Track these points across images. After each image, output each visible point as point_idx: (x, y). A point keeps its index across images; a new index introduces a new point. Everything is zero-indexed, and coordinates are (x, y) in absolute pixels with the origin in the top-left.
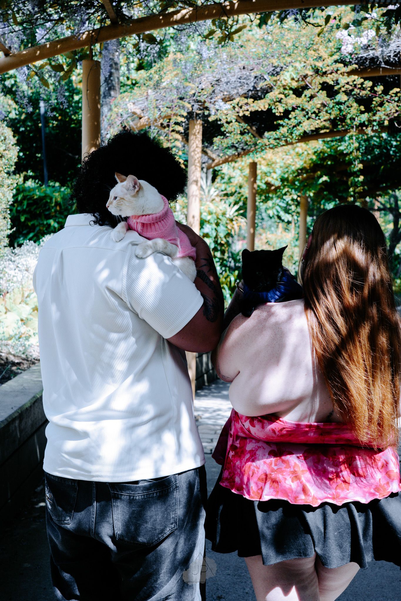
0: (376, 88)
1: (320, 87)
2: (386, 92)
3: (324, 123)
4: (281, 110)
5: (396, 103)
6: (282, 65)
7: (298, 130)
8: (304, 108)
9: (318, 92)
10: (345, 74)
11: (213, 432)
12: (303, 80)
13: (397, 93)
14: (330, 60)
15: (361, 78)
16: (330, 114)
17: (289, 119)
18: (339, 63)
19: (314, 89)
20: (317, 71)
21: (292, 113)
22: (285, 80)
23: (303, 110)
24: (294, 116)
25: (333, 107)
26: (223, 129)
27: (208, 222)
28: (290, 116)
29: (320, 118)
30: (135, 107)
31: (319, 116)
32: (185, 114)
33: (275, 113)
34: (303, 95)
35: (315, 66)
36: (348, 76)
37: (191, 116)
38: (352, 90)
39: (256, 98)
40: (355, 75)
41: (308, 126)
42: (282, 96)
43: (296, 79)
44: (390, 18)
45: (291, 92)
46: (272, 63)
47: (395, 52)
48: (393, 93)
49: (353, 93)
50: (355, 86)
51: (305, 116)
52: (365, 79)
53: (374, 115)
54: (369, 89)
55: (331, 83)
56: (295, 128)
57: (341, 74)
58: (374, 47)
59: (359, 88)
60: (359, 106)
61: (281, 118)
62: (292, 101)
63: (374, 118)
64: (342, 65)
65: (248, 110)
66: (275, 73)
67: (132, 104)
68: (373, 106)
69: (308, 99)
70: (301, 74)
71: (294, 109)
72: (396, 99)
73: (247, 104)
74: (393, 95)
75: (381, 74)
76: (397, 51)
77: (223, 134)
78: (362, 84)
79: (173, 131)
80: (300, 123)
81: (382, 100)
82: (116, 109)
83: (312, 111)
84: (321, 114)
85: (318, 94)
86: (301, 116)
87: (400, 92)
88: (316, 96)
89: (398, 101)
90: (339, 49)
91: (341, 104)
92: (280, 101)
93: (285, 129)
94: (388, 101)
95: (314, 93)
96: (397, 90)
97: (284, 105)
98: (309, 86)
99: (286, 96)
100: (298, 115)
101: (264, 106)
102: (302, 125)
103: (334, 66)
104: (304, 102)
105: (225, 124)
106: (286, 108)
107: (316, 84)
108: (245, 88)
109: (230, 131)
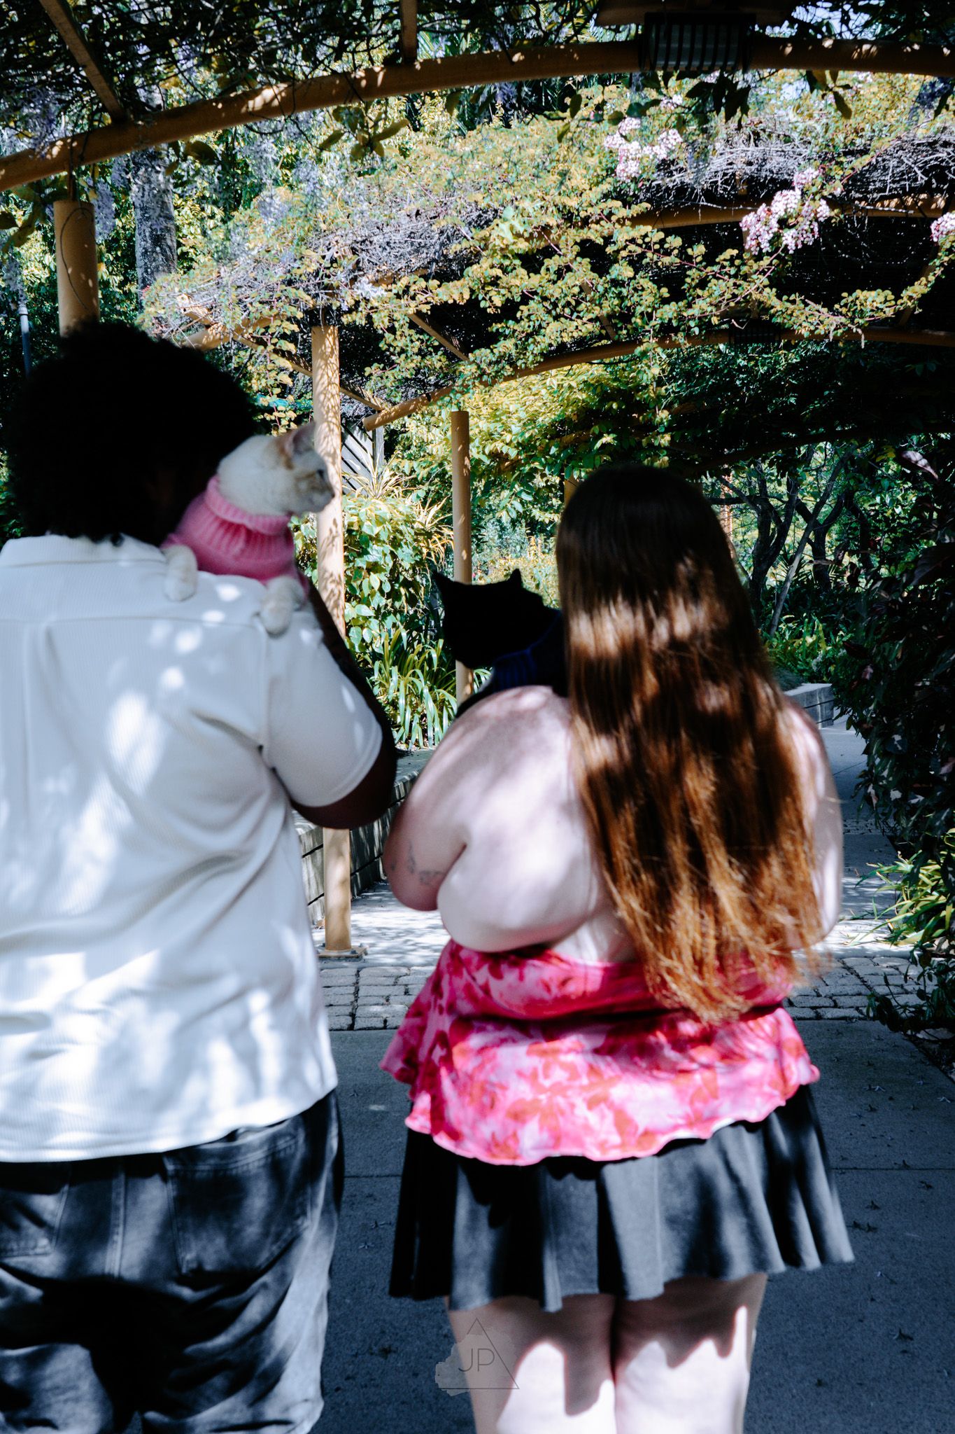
0: (689, 251)
1: (577, 248)
2: (709, 259)
3: (590, 326)
4: (498, 301)
5: (732, 281)
6: (496, 205)
7: (536, 343)
8: (547, 294)
9: (573, 261)
10: (628, 223)
11: (392, 981)
12: (540, 237)
13: (732, 260)
14: (594, 195)
15: (660, 230)
16: (600, 305)
17: (518, 321)
18: (612, 198)
19: (565, 255)
20: (569, 217)
21: (522, 307)
22: (502, 239)
23: (545, 299)
24: (526, 313)
25: (606, 290)
26: (382, 345)
27: (377, 539)
28: (519, 314)
29: (581, 314)
30: (193, 303)
31: (579, 312)
32: (300, 315)
33: (485, 309)
34: (543, 269)
35: (565, 207)
36: (633, 226)
37: (314, 319)
38: (643, 256)
39: (445, 277)
40: (645, 224)
41: (553, 333)
42: (499, 272)
43: (526, 235)
44: (705, 101)
45: (517, 262)
46: (477, 203)
47: (725, 174)
48: (725, 260)
49: (644, 262)
50: (648, 246)
51: (549, 312)
52: (668, 232)
53: (689, 306)
54: (676, 252)
55: (600, 241)
56: (531, 340)
57: (618, 221)
58: (681, 165)
59: (656, 251)
60: (659, 289)
61: (497, 318)
62: (521, 280)
63: (690, 312)
64: (619, 203)
65: (428, 303)
66: (482, 222)
67: (186, 297)
68: (686, 286)
69: (554, 277)
70: (535, 224)
71: (525, 299)
72: (733, 271)
73: (426, 290)
74: (726, 264)
75: (700, 220)
76: (731, 171)
77: (384, 357)
78: (662, 242)
79: (276, 352)
80: (540, 327)
81: (703, 274)
82: (152, 309)
83: (563, 302)
84: (583, 306)
85: (574, 266)
86: (542, 312)
87: (739, 256)
88: (569, 269)
89: (735, 276)
90: (611, 171)
91: (622, 284)
92: (495, 282)
93: (510, 343)
94: (715, 276)
95: (565, 262)
96: (732, 252)
97: (504, 291)
98: (555, 248)
99: (504, 272)
100: (535, 312)
101: (461, 294)
102: (545, 331)
103: (602, 205)
104: (546, 283)
105: (388, 335)
106: (509, 297)
107: (568, 244)
108: (423, 255)
109: (398, 351)
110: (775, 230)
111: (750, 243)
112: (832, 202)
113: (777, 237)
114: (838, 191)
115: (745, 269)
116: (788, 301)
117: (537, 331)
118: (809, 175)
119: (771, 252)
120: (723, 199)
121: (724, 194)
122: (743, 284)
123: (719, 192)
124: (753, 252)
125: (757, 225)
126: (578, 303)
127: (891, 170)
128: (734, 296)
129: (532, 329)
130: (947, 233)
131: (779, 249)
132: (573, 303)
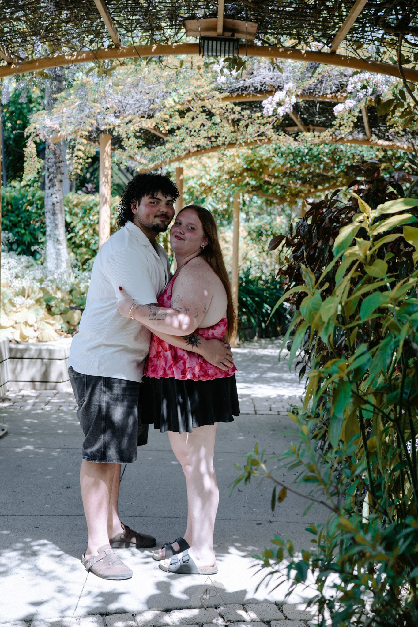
0: (243, 113)
1: (200, 110)
2: (250, 118)
3: (203, 140)
4: (168, 128)
5: (258, 126)
6: (170, 90)
8: (187, 126)
9: (198, 114)
10: (220, 100)
12: (187, 104)
14: (207, 88)
15: (233, 103)
16: (208, 132)
17: (175, 136)
18: (216, 90)
19: (195, 112)
21: (177, 131)
22: (169, 104)
23: (187, 129)
24: (178, 134)
26: (123, 143)
28: (175, 134)
29: (200, 135)
30: (52, 123)
32: (92, 129)
33: (162, 131)
34: (186, 116)
35: (197, 93)
36: (222, 102)
38: (224, 113)
40: (227, 101)
41: (188, 143)
42: (168, 117)
43: (180, 103)
45: (177, 113)
46: (163, 89)
47: (261, 83)
48: (255, 117)
49: (225, 116)
50: (227, 110)
51: (188, 134)
52: (235, 104)
54: (238, 113)
55: (209, 107)
56: (180, 144)
57: (217, 99)
59: (230, 112)
60: (230, 127)
61: (166, 135)
62: (177, 121)
63: (242, 137)
64: (218, 92)
65: (139, 127)
66: (165, 97)
67: (49, 120)
69: (190, 120)
70: (184, 99)
71: (179, 128)
72: (258, 122)
73: (139, 122)
75: (251, 99)
76: (263, 82)
77: (122, 148)
78: (232, 109)
81: (247, 122)
82: (34, 125)
83: (193, 130)
84: (201, 132)
85: (199, 116)
86: (185, 133)
87: (262, 116)
88: (197, 117)
89: (260, 124)
90: (216, 79)
91: (216, 124)
92: (166, 121)
93: (171, 144)
94: (252, 123)
95: (195, 114)
96: (259, 114)
97: (170, 124)
98: (192, 109)
99: (171, 117)
100: (182, 133)
101: (152, 124)
102: (186, 141)
103: (211, 93)
104: (187, 122)
105: (125, 139)
106: (172, 127)
107: (197, 106)
108: (142, 109)
109: (128, 145)
110: (275, 106)
111: (265, 111)
112: (297, 96)
113: (275, 109)
114: (299, 93)
115: (263, 121)
116: (279, 135)
117: (182, 141)
118: (290, 85)
119: (273, 115)
120: (261, 92)
121: (261, 90)
122: (262, 127)
123: (259, 89)
124: (266, 115)
125: (269, 104)
126: (199, 131)
127: (324, 85)
128: (258, 132)
129: (181, 140)
130: (340, 112)
131: (276, 114)
132: (197, 131)
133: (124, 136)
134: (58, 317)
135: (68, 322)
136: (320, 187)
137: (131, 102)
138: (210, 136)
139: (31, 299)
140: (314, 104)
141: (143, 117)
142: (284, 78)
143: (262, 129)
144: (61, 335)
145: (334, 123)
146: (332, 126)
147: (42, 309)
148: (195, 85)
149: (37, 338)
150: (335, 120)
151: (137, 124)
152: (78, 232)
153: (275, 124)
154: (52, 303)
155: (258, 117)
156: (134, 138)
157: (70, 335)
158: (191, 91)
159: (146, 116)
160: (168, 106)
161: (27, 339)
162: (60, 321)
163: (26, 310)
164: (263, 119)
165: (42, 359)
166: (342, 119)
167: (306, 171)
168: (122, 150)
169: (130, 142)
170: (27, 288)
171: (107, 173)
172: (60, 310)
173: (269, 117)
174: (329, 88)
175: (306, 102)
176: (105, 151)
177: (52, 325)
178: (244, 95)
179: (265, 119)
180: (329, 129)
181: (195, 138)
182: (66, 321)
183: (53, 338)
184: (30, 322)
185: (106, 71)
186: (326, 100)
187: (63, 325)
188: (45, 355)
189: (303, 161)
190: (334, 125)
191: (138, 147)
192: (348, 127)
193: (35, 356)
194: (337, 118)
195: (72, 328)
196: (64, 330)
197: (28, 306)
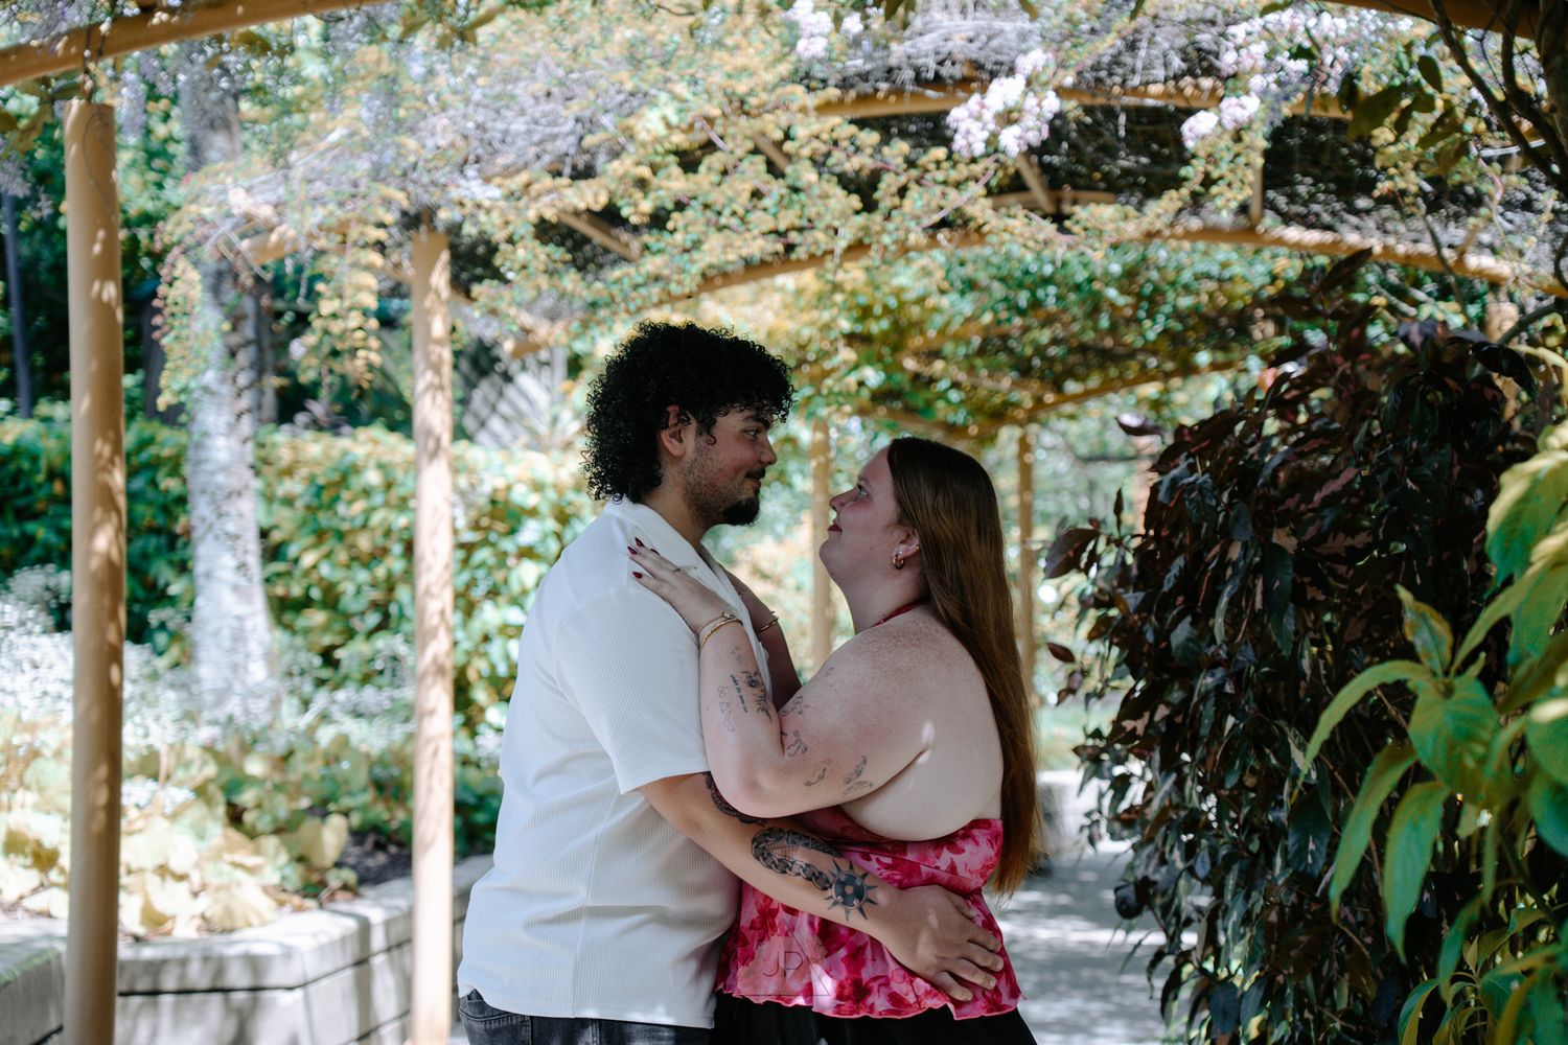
0: (886, 151)
1: (747, 145)
2: (911, 163)
3: (760, 242)
4: (647, 206)
5: (938, 189)
6: (645, 87)
7: (695, 261)
8: (710, 201)
9: (741, 161)
10: (812, 112)
12: (702, 129)
14: (770, 77)
15: (852, 122)
16: (777, 216)
17: (671, 233)
18: (794, 82)
19: (733, 152)
20: (741, 107)
21: (675, 215)
22: (648, 131)
23: (706, 206)
24: (680, 224)
25: (783, 197)
26: (497, 261)
28: (670, 225)
29: (751, 226)
30: (250, 201)
31: (749, 224)
32: (390, 218)
33: (628, 217)
34: (702, 168)
35: (734, 93)
36: (819, 117)
38: (828, 155)
39: (585, 173)
40: (833, 115)
41: (716, 251)
42: (647, 172)
43: (684, 126)
45: (672, 159)
46: (621, 83)
47: (939, 53)
48: (930, 162)
49: (831, 162)
50: (835, 143)
51: (711, 223)
52: (862, 123)
53: (888, 217)
54: (871, 151)
55: (779, 135)
56: (689, 256)
57: (800, 110)
59: (846, 149)
60: (850, 196)
62: (676, 182)
63: (887, 226)
64: (802, 89)
65: (554, 207)
67: (242, 191)
68: (880, 195)
69: (718, 178)
70: (696, 114)
71: (680, 206)
72: (939, 178)
73: (552, 191)
74: (932, 167)
75: (907, 107)
76: (945, 50)
77: (497, 275)
78: (852, 139)
79: (355, 265)
80: (699, 241)
81: (903, 179)
82: (193, 208)
83: (727, 211)
84: (755, 217)
85: (744, 166)
86: (702, 220)
87: (949, 157)
88: (738, 170)
89: (945, 183)
90: (793, 46)
91: (803, 190)
92: (642, 184)
93: (659, 260)
94: (918, 182)
95: (730, 161)
96: (940, 152)
97: (652, 195)
98: (719, 143)
99: (654, 173)
100: (694, 222)
101: (596, 195)
102: (705, 247)
103: (779, 91)
104: (706, 185)
105: (503, 247)
106: (659, 203)
107: (736, 138)
108: (549, 147)
109: (517, 266)
110: (992, 126)
111: (959, 142)
112: (1061, 92)
113: (994, 136)
114: (1069, 80)
115: (954, 175)
116: (1008, 215)
117: (697, 244)
118: (1035, 59)
119: (987, 155)
120: (938, 81)
121: (937, 75)
122: (952, 193)
123: (931, 75)
124: (966, 154)
125: (969, 121)
126: (747, 211)
127: (1142, 53)
128: (941, 208)
129: (688, 245)
130: (1203, 137)
131: (996, 151)
132: (741, 211)
133: (499, 236)
134: (271, 843)
135: (301, 859)
136: (1072, 387)
137: (519, 126)
138: (782, 227)
139: (180, 785)
140: (1110, 113)
141: (558, 174)
142: (1012, 36)
143: (955, 198)
144: (281, 904)
145: (1183, 172)
146: (1177, 182)
147: (215, 819)
148: (728, 68)
149: (203, 917)
150: (1186, 162)
151: (546, 199)
152: (296, 561)
153: (994, 183)
154: (247, 798)
155: (938, 163)
156: (537, 243)
157: (311, 903)
158: (714, 88)
159: (567, 170)
160: (643, 136)
161: (168, 925)
162: (277, 854)
163: (165, 824)
164: (954, 166)
165: (226, 991)
166: (1211, 158)
167: (1044, 336)
168: (495, 283)
169: (521, 253)
170: (162, 748)
171: (440, 356)
172: (275, 820)
173: (974, 160)
174: (1159, 63)
175: (1089, 110)
176: (427, 288)
177: (252, 871)
178: (881, 95)
179: (961, 167)
180: (1173, 193)
181: (733, 236)
182: (296, 854)
183: (260, 916)
184: (177, 865)
185: (464, 28)
186: (1150, 102)
187: (288, 871)
188: (237, 976)
189: (1036, 304)
190: (1185, 179)
191: (551, 273)
192: (1237, 184)
193: (204, 983)
194: (1194, 156)
195: (315, 877)
196: (289, 887)
197: (169, 810)
